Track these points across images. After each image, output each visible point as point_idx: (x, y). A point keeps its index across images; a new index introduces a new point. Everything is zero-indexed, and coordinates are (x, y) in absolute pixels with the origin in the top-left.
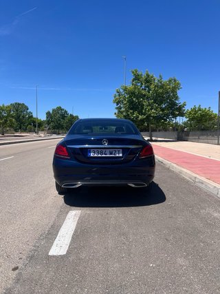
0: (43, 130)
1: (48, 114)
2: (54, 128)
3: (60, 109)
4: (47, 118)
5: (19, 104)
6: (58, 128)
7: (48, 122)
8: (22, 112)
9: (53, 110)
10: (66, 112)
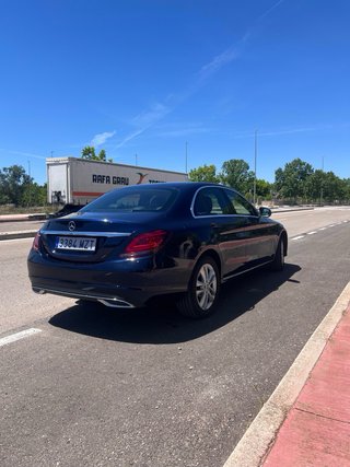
0: (268, 200)
1: (279, 172)
2: (287, 195)
3: (298, 162)
4: (277, 179)
5: (236, 162)
6: (294, 195)
7: (278, 187)
8: (239, 173)
9: (287, 166)
10: (308, 167)
